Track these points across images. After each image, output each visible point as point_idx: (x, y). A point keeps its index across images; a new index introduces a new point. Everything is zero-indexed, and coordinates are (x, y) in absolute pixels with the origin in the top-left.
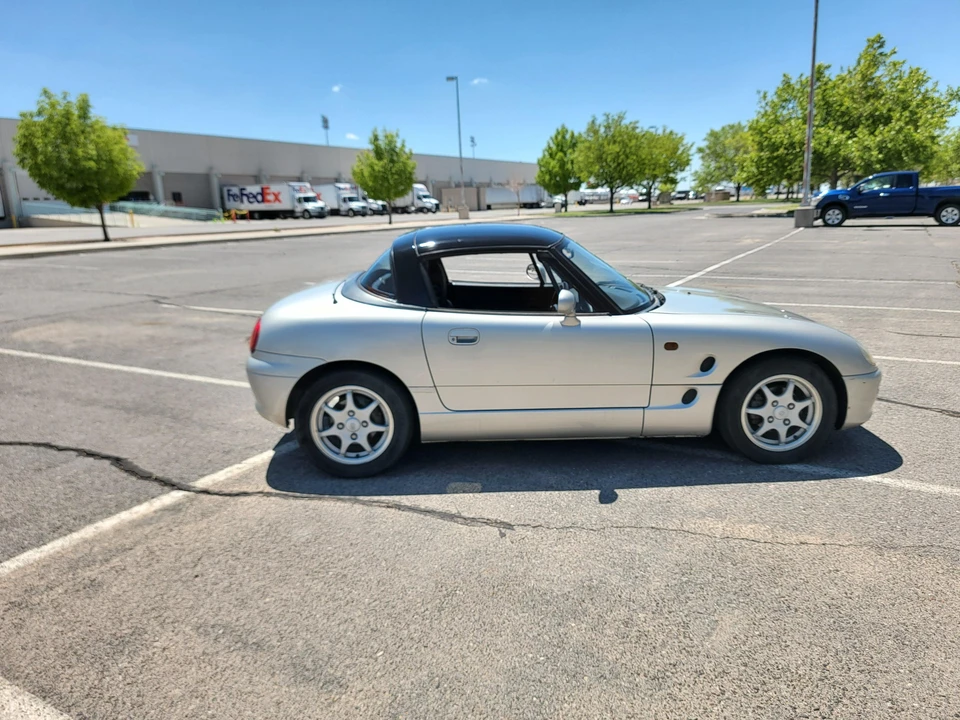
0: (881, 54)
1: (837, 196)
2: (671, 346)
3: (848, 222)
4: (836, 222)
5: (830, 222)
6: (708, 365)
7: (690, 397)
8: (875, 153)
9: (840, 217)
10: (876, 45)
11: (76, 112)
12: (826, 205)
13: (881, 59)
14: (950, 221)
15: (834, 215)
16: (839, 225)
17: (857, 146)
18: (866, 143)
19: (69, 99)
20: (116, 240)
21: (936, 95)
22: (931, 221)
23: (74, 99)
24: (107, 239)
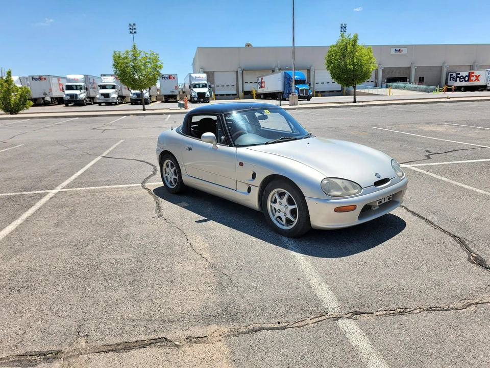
2: (241, 164)
6: (254, 176)
7: (249, 190)
11: (351, 43)
19: (350, 37)
20: (359, 102)
23: (352, 37)
24: (355, 102)
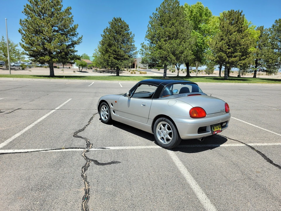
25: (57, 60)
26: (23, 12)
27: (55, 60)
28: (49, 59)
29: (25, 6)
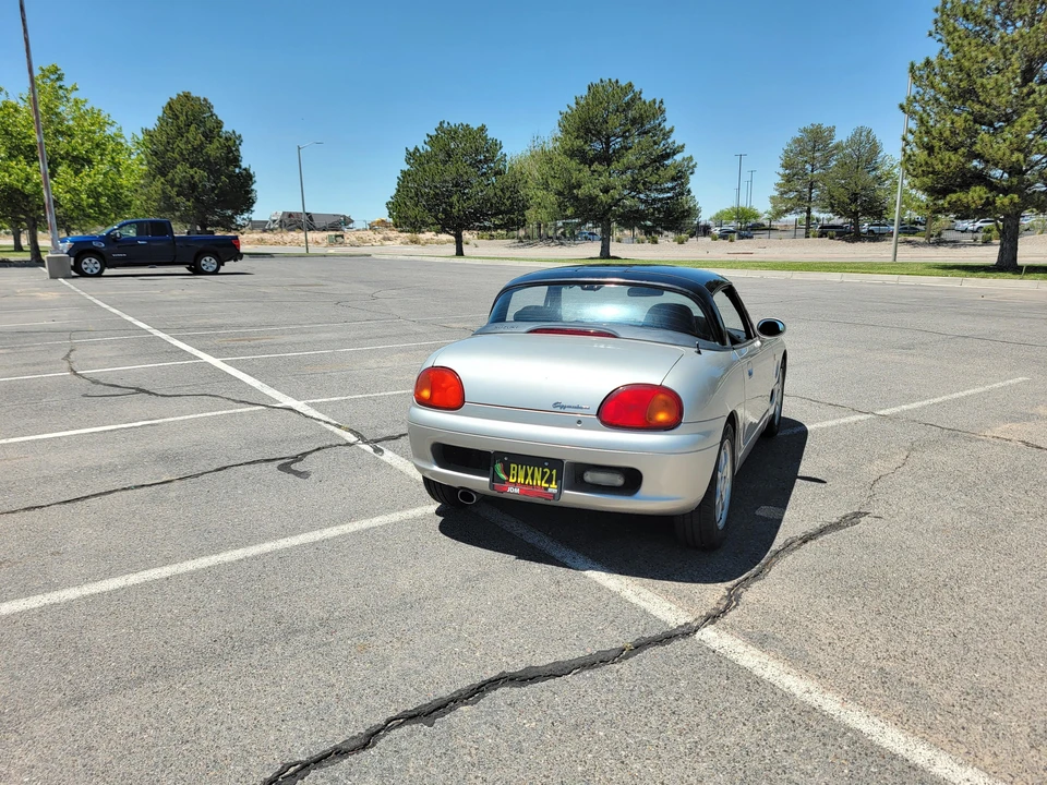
0: (61, 87)
1: (91, 242)
3: (107, 272)
4: (96, 271)
5: (88, 271)
8: (84, 196)
9: (98, 265)
10: (52, 77)
12: (81, 251)
13: (61, 92)
14: (210, 270)
15: (90, 264)
16: (99, 275)
17: (61, 187)
18: (73, 185)
21: (122, 141)
22: (183, 269)
25: (1012, 199)
26: (930, 35)
27: (1006, 201)
28: (981, 199)
29: (937, 11)
